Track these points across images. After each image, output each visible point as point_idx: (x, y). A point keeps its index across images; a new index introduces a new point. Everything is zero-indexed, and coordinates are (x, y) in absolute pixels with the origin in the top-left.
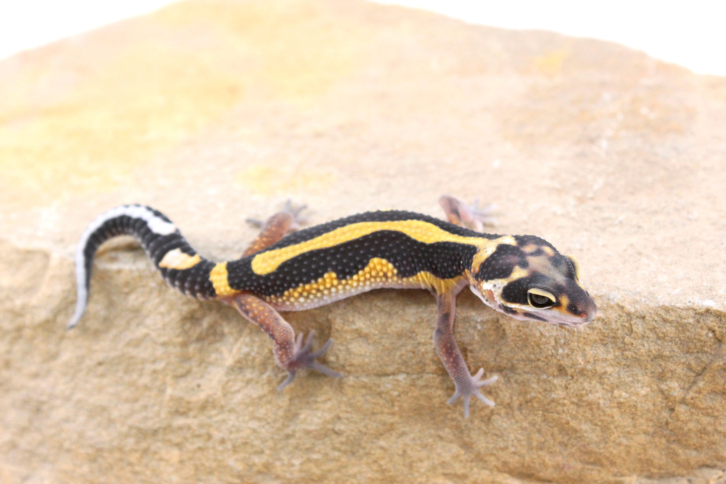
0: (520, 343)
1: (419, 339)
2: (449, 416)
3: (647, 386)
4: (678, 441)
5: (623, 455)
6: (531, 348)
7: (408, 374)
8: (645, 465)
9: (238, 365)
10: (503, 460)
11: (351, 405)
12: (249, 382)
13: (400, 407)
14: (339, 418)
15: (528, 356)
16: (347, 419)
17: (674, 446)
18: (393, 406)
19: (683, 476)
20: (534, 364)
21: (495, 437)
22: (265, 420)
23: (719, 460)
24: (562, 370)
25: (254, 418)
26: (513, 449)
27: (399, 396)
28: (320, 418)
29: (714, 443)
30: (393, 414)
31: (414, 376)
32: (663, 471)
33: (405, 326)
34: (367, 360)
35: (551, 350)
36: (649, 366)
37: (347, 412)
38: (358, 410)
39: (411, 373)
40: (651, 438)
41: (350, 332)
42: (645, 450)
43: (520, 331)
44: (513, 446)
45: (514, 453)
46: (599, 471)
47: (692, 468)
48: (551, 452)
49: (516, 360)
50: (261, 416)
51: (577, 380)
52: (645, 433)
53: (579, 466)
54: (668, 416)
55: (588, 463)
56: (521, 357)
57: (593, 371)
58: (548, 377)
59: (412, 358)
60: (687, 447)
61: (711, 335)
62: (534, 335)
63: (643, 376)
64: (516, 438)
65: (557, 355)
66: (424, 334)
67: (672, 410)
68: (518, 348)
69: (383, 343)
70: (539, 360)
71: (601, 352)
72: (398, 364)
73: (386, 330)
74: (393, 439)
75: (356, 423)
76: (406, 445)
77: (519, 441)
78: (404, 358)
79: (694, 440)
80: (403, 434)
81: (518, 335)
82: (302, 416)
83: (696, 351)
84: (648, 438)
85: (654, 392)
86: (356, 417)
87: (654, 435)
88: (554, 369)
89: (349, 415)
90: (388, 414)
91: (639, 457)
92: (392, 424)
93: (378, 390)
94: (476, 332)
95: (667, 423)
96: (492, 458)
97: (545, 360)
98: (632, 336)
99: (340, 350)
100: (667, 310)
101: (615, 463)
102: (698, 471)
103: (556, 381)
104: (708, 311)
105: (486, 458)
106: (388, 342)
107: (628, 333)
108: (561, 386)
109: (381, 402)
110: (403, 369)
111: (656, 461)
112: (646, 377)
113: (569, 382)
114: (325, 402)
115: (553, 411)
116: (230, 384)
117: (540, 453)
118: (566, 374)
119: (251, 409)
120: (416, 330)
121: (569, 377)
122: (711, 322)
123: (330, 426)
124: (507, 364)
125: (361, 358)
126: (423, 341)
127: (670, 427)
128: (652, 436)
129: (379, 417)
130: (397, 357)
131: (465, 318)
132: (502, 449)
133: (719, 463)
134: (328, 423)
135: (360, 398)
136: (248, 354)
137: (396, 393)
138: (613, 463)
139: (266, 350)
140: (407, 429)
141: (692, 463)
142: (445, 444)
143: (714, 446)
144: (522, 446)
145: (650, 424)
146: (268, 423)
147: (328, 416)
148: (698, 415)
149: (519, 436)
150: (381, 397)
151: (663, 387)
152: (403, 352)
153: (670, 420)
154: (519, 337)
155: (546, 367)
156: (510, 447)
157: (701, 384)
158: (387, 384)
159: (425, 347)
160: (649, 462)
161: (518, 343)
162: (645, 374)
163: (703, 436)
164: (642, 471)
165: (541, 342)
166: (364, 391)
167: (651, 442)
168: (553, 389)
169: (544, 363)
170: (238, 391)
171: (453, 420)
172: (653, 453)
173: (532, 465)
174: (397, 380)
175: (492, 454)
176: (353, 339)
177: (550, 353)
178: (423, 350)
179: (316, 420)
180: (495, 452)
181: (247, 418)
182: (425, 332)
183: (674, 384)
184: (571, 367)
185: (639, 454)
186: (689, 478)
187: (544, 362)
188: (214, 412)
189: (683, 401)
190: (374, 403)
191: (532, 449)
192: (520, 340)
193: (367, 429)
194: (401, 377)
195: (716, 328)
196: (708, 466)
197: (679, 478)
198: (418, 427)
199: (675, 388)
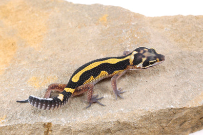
1: (97, 129)
3: (157, 126)
4: (165, 134)
6: (127, 125)
24: (136, 128)
29: (174, 132)
36: (157, 122)
41: (78, 131)
49: (123, 128)
51: (140, 129)
56: (125, 127)
57: (144, 127)
58: (132, 130)
61: (173, 113)
62: (128, 123)
65: (134, 126)
67: (164, 129)
70: (129, 127)
71: (145, 122)
73: (88, 129)
79: (169, 132)
81: (123, 123)
85: (159, 127)
87: (159, 134)
88: (134, 128)
94: (112, 125)
97: (131, 127)
98: (153, 117)
100: (161, 110)
103: (134, 131)
104: (172, 108)
108: (136, 131)
113: (138, 130)
120: (96, 127)
122: (172, 110)
124: (121, 129)
131: (109, 122)
145: (158, 132)
148: (170, 128)
151: (161, 125)
152: (93, 132)
153: (163, 131)
157: (170, 122)
159: (99, 131)
161: (124, 125)
162: (157, 124)
163: (171, 131)
165: (130, 124)
176: (79, 133)
182: (98, 127)
183: (164, 124)
184: (138, 127)
189: (166, 126)
195: (174, 111)
199: (164, 125)
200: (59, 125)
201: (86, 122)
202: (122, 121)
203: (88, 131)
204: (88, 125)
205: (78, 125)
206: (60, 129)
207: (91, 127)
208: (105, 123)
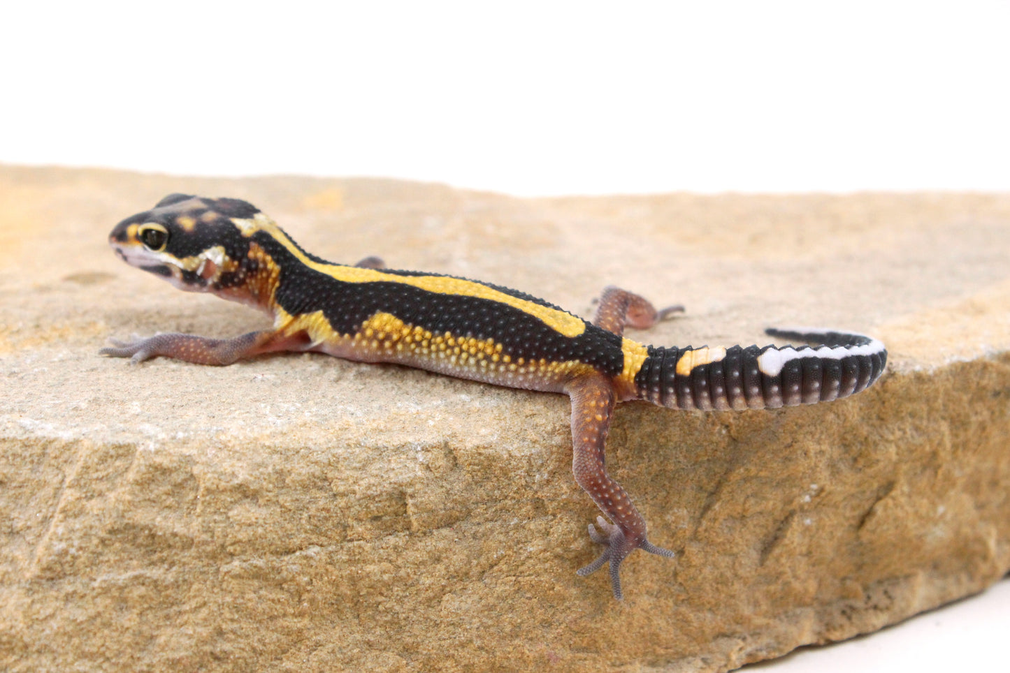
0: (479, 474)
1: (335, 489)
2: (381, 607)
3: (649, 520)
4: (689, 601)
5: (624, 630)
6: (495, 479)
7: (321, 546)
8: (649, 644)
9: (49, 574)
10: (465, 662)
11: (237, 609)
12: (68, 598)
13: (312, 601)
14: (220, 632)
15: (491, 493)
16: (233, 632)
17: (683, 609)
18: (300, 601)
19: (694, 655)
20: (499, 506)
21: (451, 628)
22: (103, 654)
23: (737, 623)
24: (540, 507)
25: (84, 655)
26: (478, 643)
27: (310, 583)
28: (190, 637)
29: (733, 597)
30: (301, 615)
31: (330, 549)
32: (671, 651)
33: (312, 470)
34: (260, 530)
35: (525, 478)
36: (649, 489)
37: (232, 620)
38: (251, 615)
39: (325, 543)
40: (655, 599)
41: (231, 491)
42: (648, 618)
43: (480, 454)
44: (478, 636)
45: (481, 648)
46: (594, 660)
47: (706, 641)
48: (531, 639)
49: (473, 503)
50: (94, 649)
51: (561, 519)
52: (647, 593)
53: (568, 655)
54: (677, 563)
55: (578, 650)
56: (481, 495)
57: (582, 502)
58: (522, 520)
59: (326, 519)
60: (699, 608)
61: (724, 432)
62: (500, 458)
63: (643, 504)
64: (482, 623)
65: (534, 483)
66: (342, 480)
67: (681, 552)
68: (476, 483)
69: (282, 502)
70: (506, 497)
72: (306, 532)
73: (284, 481)
74: (303, 655)
75: (247, 636)
76: (321, 661)
77: (487, 627)
78: (314, 521)
79: (709, 596)
80: (318, 645)
81: (477, 461)
82: (162, 640)
83: (706, 458)
84: (653, 600)
85: (657, 527)
86: (247, 626)
87: (659, 595)
88: (529, 507)
89: (235, 626)
90: (294, 615)
91: (642, 631)
92: (300, 631)
93: (278, 577)
94: (418, 466)
95: (676, 574)
96: (448, 664)
97: (515, 495)
98: (627, 445)
99: (215, 522)
101: (613, 643)
102: (713, 644)
103: (532, 526)
105: (441, 665)
106: (289, 499)
107: (621, 442)
108: (539, 531)
109: (283, 596)
110: (314, 539)
111: (663, 635)
112: (646, 506)
113: (551, 523)
114: (196, 610)
115: (531, 572)
116: (38, 606)
117: (517, 642)
118: (546, 514)
119: (76, 641)
120: (330, 475)
121: (551, 517)
123: (208, 648)
124: (461, 512)
125: (250, 528)
126: (342, 489)
127: (680, 580)
128: (656, 597)
129: (281, 622)
130: (303, 522)
131: (398, 448)
132: (463, 645)
133: (739, 628)
134: (205, 642)
135: (252, 595)
136: (65, 552)
137: (306, 579)
138: (611, 645)
139: (95, 541)
140: (321, 637)
141: (708, 631)
142: (378, 653)
143: (733, 601)
144: (491, 634)
145: (655, 577)
146: (108, 659)
147: (204, 632)
148: (713, 555)
149: (485, 620)
150: (282, 589)
151: (669, 518)
152: (313, 512)
153: (679, 568)
154: (478, 465)
155: (517, 507)
156: (474, 639)
157: (717, 507)
158: (290, 564)
159: (345, 499)
160: (654, 639)
161: (477, 475)
162: (645, 502)
163: (719, 586)
164: (645, 654)
165: (510, 467)
166: (256, 583)
167: (656, 607)
168: (529, 538)
169: (514, 501)
170: (52, 616)
171: (387, 611)
172: (660, 622)
173: (506, 664)
174: (306, 557)
175: (448, 657)
176: (235, 502)
177: (524, 483)
178: (342, 504)
179: (185, 641)
180: (452, 652)
181: (70, 658)
182: (343, 476)
183: (683, 512)
184: (552, 500)
185: (642, 628)
186: (702, 656)
187: (515, 499)
188: (12, 659)
189: (695, 537)
190: (273, 601)
191: (504, 638)
192: (479, 471)
193: (264, 645)
194: (312, 551)
195: (731, 420)
196: (724, 635)
197: (690, 658)
198: (337, 632)
200: (125, 451)
201: (278, 441)
202: (470, 443)
203: (285, 499)
204: (286, 454)
205: (234, 453)
206: (131, 476)
207: (301, 470)
208: (380, 451)
